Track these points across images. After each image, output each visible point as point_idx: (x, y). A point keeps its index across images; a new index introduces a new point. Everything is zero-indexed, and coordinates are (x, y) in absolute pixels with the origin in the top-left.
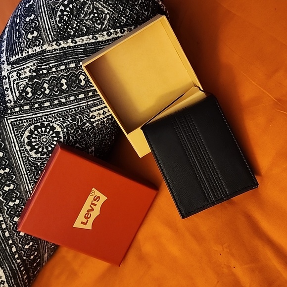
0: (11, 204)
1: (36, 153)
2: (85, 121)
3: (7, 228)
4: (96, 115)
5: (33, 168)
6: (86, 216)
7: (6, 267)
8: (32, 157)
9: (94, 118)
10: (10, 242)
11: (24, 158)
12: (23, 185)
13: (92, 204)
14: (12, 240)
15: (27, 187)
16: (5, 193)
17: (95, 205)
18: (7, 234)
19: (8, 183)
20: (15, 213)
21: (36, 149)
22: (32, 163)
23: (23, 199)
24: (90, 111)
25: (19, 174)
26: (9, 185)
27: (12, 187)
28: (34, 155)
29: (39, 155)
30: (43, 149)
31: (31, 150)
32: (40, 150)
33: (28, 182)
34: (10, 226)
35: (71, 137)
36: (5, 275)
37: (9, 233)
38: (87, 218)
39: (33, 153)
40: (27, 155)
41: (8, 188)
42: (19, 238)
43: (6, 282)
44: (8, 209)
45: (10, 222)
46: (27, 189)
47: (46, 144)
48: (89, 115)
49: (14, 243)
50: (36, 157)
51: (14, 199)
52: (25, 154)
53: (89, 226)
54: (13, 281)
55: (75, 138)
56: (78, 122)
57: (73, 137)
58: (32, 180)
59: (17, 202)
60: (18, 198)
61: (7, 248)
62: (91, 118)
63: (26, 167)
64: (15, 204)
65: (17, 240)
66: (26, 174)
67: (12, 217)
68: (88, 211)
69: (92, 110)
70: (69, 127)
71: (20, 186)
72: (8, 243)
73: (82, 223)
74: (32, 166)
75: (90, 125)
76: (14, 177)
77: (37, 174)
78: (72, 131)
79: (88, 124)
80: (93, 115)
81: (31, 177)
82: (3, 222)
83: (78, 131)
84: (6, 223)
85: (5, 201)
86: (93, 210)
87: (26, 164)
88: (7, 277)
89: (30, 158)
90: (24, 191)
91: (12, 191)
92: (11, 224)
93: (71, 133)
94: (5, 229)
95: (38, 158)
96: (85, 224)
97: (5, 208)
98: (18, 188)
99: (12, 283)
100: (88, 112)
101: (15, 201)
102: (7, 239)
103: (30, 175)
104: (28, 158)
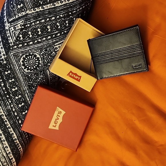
0: (17, 98)
1: (27, 70)
2: (52, 51)
3: (15, 111)
4: (57, 47)
5: (27, 78)
6: (55, 122)
7: (17, 131)
8: (26, 72)
9: (57, 49)
10: (18, 118)
11: (21, 73)
12: (22, 87)
13: (57, 115)
14: (19, 117)
15: (24, 88)
16: (13, 92)
17: (59, 116)
18: (16, 114)
19: (14, 87)
20: (19, 102)
21: (27, 68)
22: (26, 75)
23: (23, 95)
24: (54, 45)
25: (19, 81)
26: (15, 88)
27: (16, 88)
28: (27, 71)
29: (29, 71)
30: (31, 67)
31: (25, 68)
32: (30, 68)
33: (25, 86)
34: (17, 109)
35: (45, 60)
36: (17, 136)
37: (17, 113)
38: (55, 123)
39: (26, 70)
40: (23, 71)
41: (14, 89)
42: (22, 116)
43: (17, 140)
44: (15, 100)
45: (17, 107)
46: (25, 89)
47: (32, 65)
48: (54, 47)
49: (20, 118)
50: (28, 72)
51: (18, 95)
52: (22, 71)
53: (57, 128)
54: (21, 138)
55: (47, 61)
56: (48, 52)
57: (46, 60)
58: (26, 84)
59: (20, 96)
60: (20, 95)
61: (17, 121)
62: (55, 49)
63: (23, 78)
64: (19, 98)
65: (21, 117)
66: (23, 81)
67: (18, 105)
68: (56, 119)
69: (55, 44)
70: (44, 55)
71: (20, 88)
72: (17, 119)
73: (53, 126)
74: (26, 77)
75: (55, 53)
76: (17, 83)
77: (29, 81)
78: (46, 57)
79: (54, 52)
80: (56, 48)
81: (26, 83)
82: (13, 108)
83: (49, 57)
84: (15, 108)
85: (13, 97)
86: (58, 119)
87: (23, 76)
88: (17, 137)
89: (24, 73)
90: (23, 90)
91: (17, 91)
92: (17, 108)
93: (45, 58)
94: (14, 111)
95: (29, 72)
96: (55, 127)
97: (14, 100)
98: (19, 89)
99: (20, 139)
100: (53, 46)
101: (18, 96)
102: (16, 116)
103: (25, 82)
104: (23, 73)
